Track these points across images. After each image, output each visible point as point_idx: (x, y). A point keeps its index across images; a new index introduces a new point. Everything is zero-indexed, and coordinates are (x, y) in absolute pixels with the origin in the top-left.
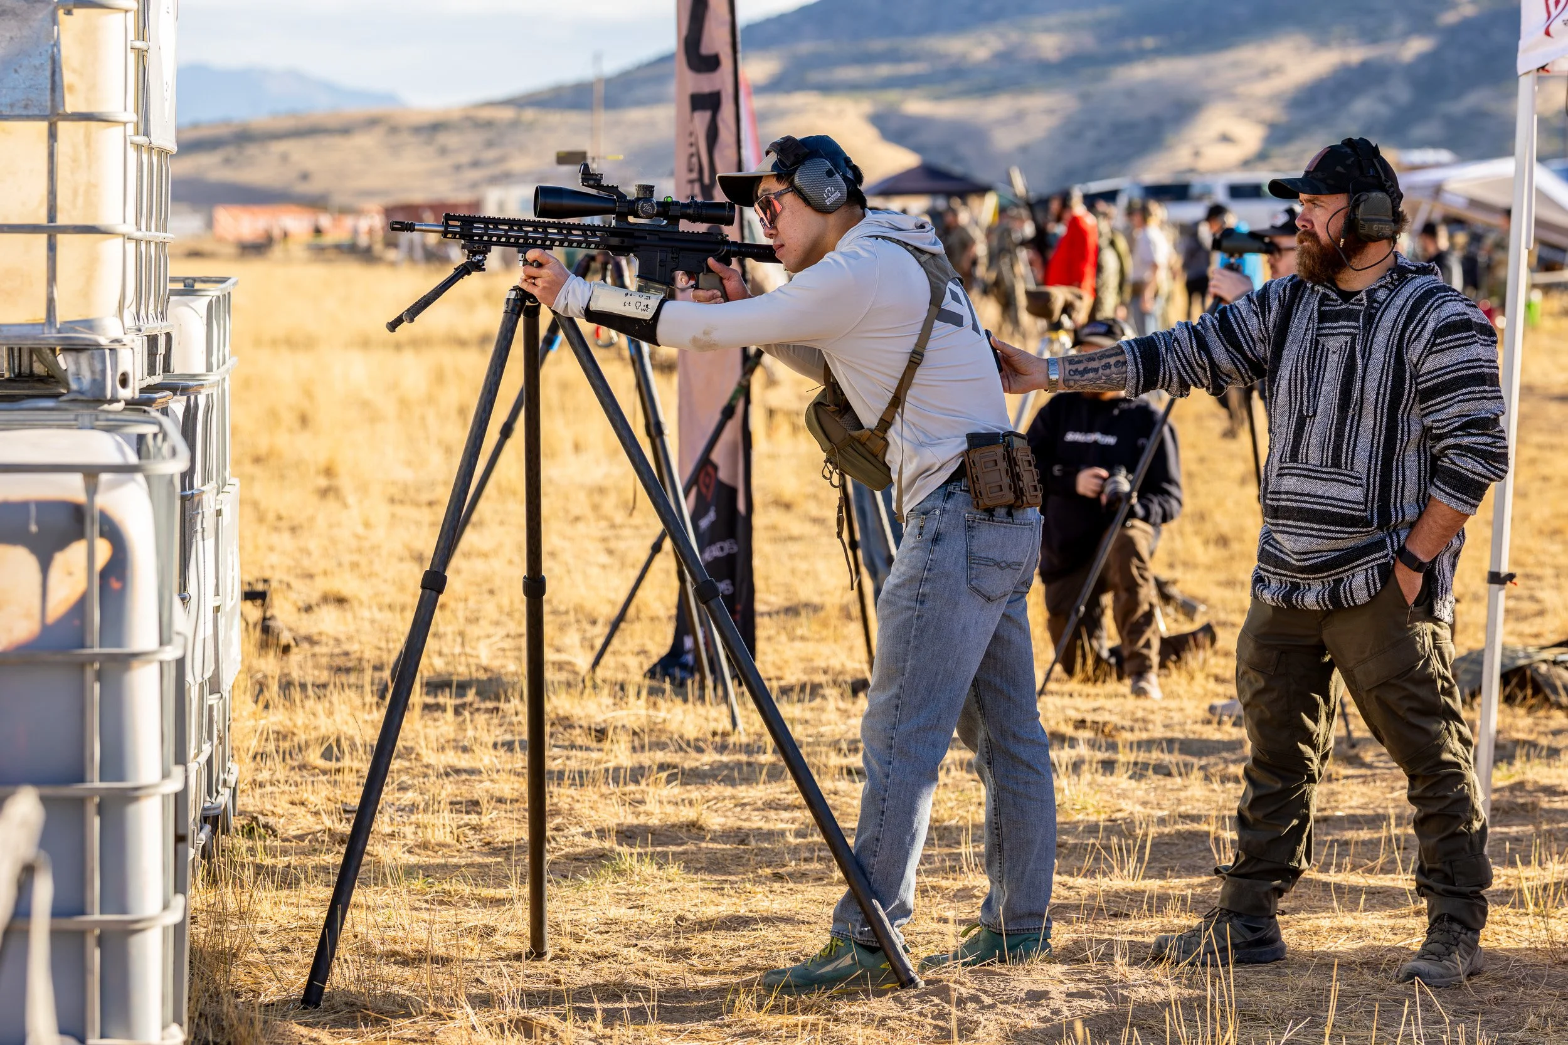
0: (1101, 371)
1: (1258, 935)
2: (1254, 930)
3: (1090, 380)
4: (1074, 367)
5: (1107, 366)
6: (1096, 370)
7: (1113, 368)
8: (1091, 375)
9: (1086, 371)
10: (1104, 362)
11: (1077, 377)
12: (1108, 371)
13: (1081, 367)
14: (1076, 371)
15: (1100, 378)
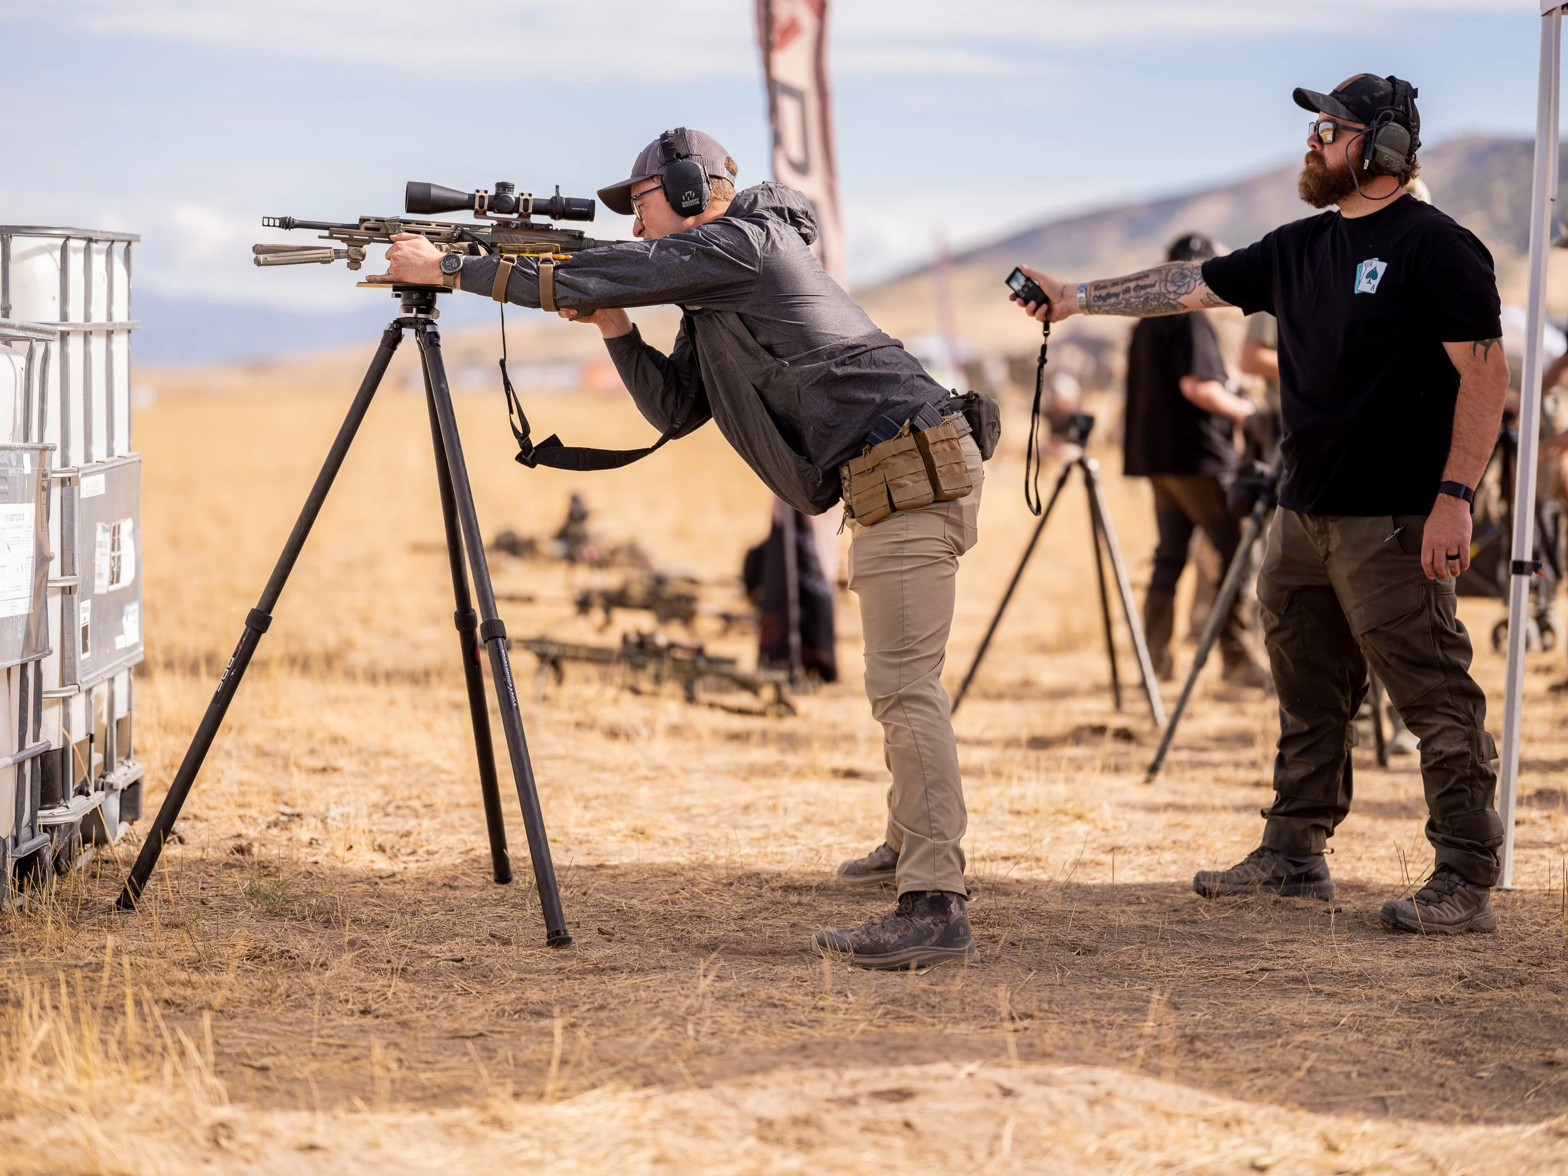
0: (1121, 296)
1: (1302, 870)
2: (1297, 865)
3: (1112, 305)
4: (1098, 293)
5: (1127, 290)
6: (1117, 295)
7: (1133, 293)
8: (1112, 300)
9: (1109, 296)
10: (1124, 287)
11: (1100, 303)
12: (1127, 296)
13: (1104, 293)
14: (1100, 298)
15: (1120, 303)
